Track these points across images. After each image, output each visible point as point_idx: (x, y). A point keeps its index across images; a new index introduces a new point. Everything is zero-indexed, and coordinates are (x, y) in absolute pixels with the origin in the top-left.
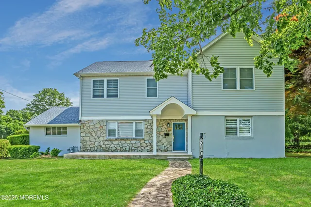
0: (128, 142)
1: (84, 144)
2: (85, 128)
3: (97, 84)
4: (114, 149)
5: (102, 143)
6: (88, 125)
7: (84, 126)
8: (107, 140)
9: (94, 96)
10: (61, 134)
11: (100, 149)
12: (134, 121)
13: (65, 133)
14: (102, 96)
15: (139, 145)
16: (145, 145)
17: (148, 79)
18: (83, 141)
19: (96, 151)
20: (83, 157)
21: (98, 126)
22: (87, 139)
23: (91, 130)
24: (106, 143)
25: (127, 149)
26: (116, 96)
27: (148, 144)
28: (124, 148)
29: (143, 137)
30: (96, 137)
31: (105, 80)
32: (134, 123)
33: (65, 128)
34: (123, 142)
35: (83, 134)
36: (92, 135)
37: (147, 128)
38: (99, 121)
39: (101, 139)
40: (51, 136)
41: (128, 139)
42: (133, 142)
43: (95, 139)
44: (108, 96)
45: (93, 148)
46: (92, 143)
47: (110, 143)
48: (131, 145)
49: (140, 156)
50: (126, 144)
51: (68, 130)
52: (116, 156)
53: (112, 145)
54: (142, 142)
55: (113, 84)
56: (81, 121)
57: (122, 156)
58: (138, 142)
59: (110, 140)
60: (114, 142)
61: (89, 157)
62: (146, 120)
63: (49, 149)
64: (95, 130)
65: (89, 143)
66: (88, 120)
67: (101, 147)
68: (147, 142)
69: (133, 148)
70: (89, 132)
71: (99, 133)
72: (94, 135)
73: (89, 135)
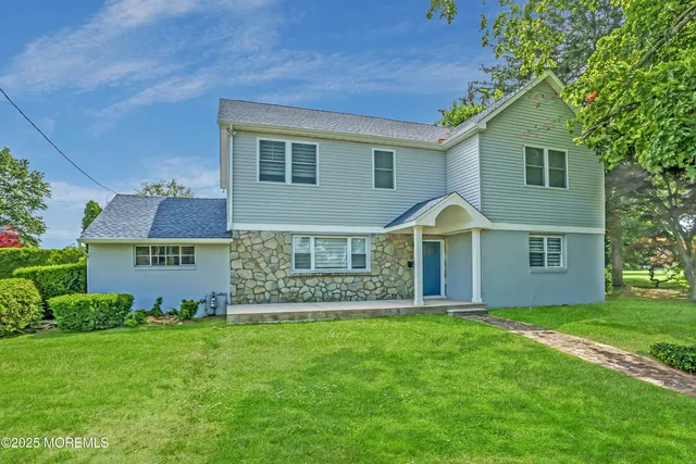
0: (339, 280)
1: (241, 286)
2: (241, 249)
3: (271, 151)
4: (308, 295)
5: (281, 284)
6: (247, 242)
7: (238, 245)
8: (293, 277)
9: (263, 178)
10: (177, 263)
11: (278, 297)
12: (350, 235)
13: (188, 261)
14: (282, 179)
15: (360, 286)
16: (372, 286)
17: (376, 152)
18: (236, 280)
19: (269, 302)
20: (276, 319)
21: (273, 245)
22: (247, 274)
23: (255, 255)
24: (292, 282)
25: (337, 296)
26: (313, 181)
27: (378, 285)
28: (330, 294)
29: (368, 269)
30: (268, 270)
31: (289, 143)
32: (349, 240)
33: (190, 249)
34: (328, 280)
35: (237, 265)
36: (257, 265)
37: (375, 252)
38: (276, 233)
39: (280, 274)
40: (150, 267)
41: (338, 275)
42: (349, 280)
43: (266, 274)
44: (295, 179)
45: (262, 296)
46: (259, 283)
47: (299, 282)
48: (344, 287)
49: (398, 310)
50: (334, 286)
51: (197, 254)
52: (351, 312)
53: (305, 288)
54: (366, 279)
55: (305, 154)
56: (230, 232)
57: (364, 311)
58: (357, 279)
59: (301, 277)
60: (308, 282)
61: (291, 317)
62: (373, 235)
63: (160, 300)
64: (267, 255)
65: (251, 284)
66: (249, 232)
67: (280, 292)
68: (375, 279)
69: (349, 293)
70: (252, 259)
71: (274, 260)
72: (263, 265)
73: (252, 265)
